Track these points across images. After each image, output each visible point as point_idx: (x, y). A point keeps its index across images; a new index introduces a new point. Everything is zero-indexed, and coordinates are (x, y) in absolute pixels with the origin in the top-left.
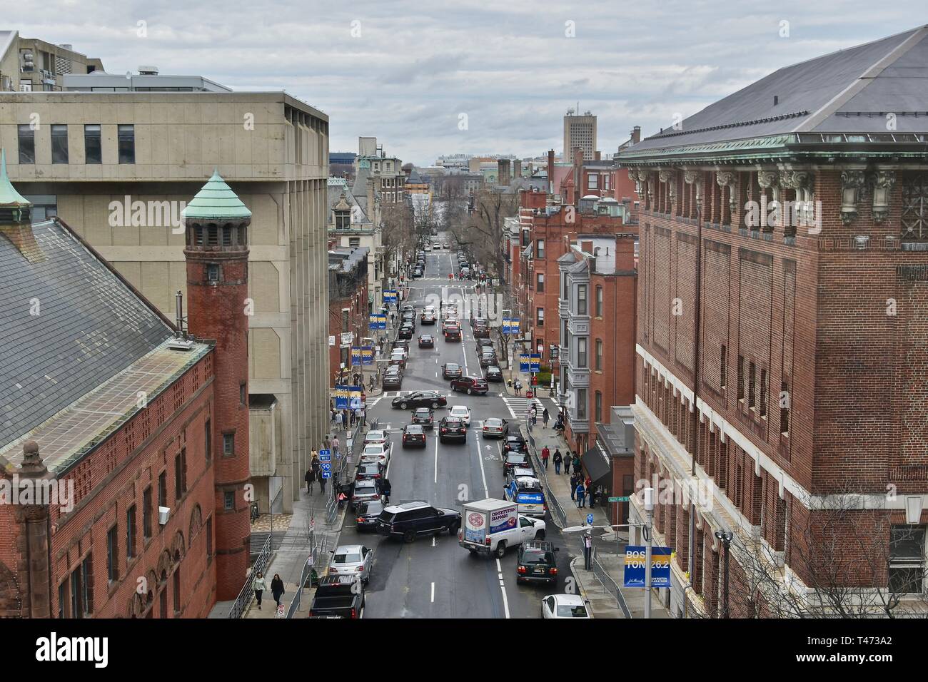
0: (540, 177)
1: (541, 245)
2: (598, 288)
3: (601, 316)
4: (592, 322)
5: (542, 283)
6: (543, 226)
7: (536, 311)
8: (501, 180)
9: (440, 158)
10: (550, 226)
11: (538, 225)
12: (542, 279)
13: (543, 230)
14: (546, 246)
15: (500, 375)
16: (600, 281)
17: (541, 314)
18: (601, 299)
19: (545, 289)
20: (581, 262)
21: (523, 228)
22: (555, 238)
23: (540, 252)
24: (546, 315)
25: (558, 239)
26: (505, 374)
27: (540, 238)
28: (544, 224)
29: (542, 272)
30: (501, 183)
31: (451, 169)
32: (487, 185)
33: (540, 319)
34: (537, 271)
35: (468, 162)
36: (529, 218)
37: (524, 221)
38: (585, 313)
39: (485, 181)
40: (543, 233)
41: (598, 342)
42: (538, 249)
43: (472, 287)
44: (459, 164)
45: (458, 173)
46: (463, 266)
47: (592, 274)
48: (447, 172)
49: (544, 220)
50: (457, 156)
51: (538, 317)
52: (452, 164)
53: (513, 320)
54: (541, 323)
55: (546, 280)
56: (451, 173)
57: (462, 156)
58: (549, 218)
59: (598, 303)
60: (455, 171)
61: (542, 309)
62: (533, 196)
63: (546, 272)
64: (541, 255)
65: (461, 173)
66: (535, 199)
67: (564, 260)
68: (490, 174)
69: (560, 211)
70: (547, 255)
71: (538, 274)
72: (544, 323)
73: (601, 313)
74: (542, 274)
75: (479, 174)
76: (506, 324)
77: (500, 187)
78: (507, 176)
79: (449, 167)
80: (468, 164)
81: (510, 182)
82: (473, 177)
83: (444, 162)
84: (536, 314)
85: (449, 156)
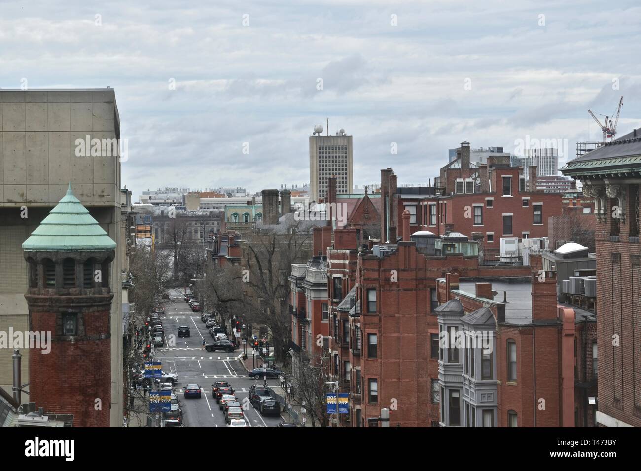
1: (373, 297)
2: (510, 343)
3: (515, 380)
4: (501, 390)
5: (375, 346)
6: (373, 270)
7: (367, 383)
8: (267, 216)
9: (144, 193)
10: (384, 271)
11: (368, 270)
12: (374, 340)
13: (375, 275)
14: (379, 296)
16: (513, 334)
17: (374, 386)
18: (514, 357)
19: (378, 353)
20: (482, 311)
21: (335, 276)
23: (371, 304)
24: (380, 387)
27: (370, 286)
28: (377, 267)
29: (374, 331)
30: (267, 220)
31: (162, 208)
32: (229, 226)
33: (373, 393)
34: (368, 330)
35: (184, 197)
36: (342, 261)
37: (334, 266)
38: (491, 377)
39: (226, 221)
40: (375, 280)
41: (512, 414)
42: (368, 302)
43: (236, 359)
44: (170, 201)
45: (172, 212)
46: (217, 331)
47: (500, 325)
48: (158, 211)
49: (376, 263)
50: (167, 190)
51: (370, 391)
52: (162, 201)
53: (340, 396)
54: (374, 398)
55: (380, 342)
56: (162, 212)
57: (174, 190)
58: (383, 259)
59: (510, 363)
60: (167, 210)
61: (375, 380)
62: (339, 235)
63: (380, 332)
64: (373, 308)
65: (176, 212)
66: (341, 237)
67: (446, 310)
68: (233, 211)
69: (397, 250)
70: (380, 308)
71: (369, 334)
72: (379, 399)
73: (515, 376)
74: (375, 334)
75: (200, 214)
76: (331, 400)
77: (267, 226)
78: (274, 212)
79: (158, 204)
80: (184, 200)
81: (278, 220)
82: (192, 217)
83: (150, 198)
84: (367, 387)
85: (156, 190)
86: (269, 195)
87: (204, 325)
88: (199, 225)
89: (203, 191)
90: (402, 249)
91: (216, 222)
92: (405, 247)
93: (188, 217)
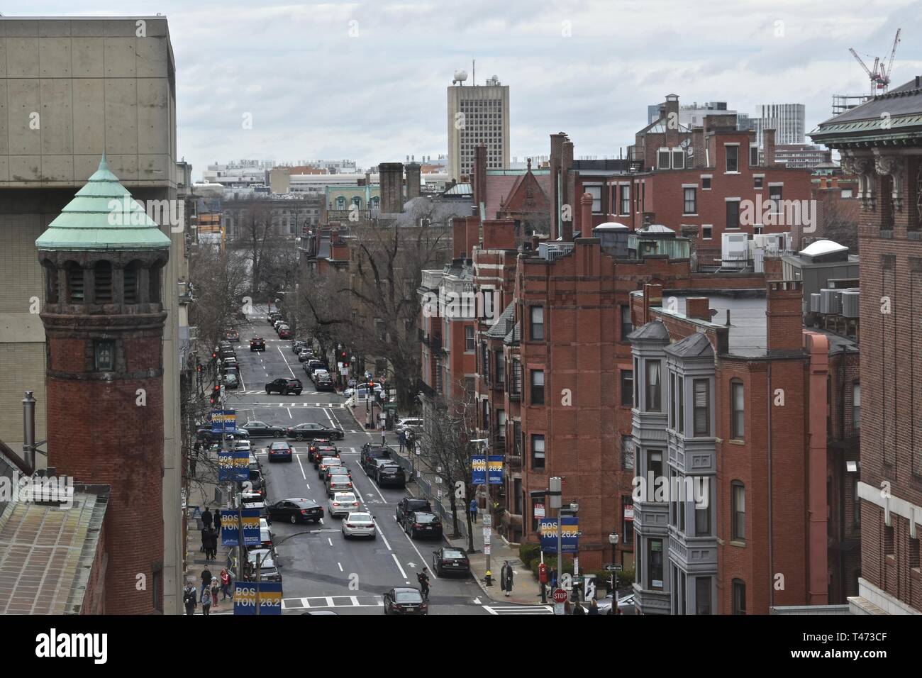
0: (459, 196)
1: (538, 317)
2: (735, 383)
3: (742, 438)
4: (722, 451)
5: (541, 388)
6: (540, 279)
7: (529, 441)
8: (387, 201)
9: (210, 168)
10: (555, 280)
11: (531, 279)
12: (540, 379)
13: (542, 286)
14: (547, 317)
15: (464, 563)
16: (740, 371)
17: (540, 446)
18: (741, 404)
19: (546, 399)
20: (695, 338)
22: (564, 302)
23: (535, 328)
24: (548, 448)
25: (570, 304)
26: (475, 562)
27: (534, 302)
28: (544, 275)
29: (540, 366)
30: (387, 206)
31: (235, 189)
32: (331, 215)
33: (538, 456)
34: (532, 366)
35: (267, 174)
36: (494, 266)
37: (483, 272)
38: (707, 433)
39: (328, 208)
40: (541, 293)
41: (736, 486)
42: (532, 324)
43: (342, 406)
44: (248, 179)
45: (251, 195)
46: (314, 367)
47: (721, 359)
48: (229, 194)
49: (544, 268)
50: (243, 164)
51: (533, 452)
52: (236, 179)
53: (491, 459)
54: (539, 463)
55: (548, 382)
56: (236, 195)
57: (252, 164)
58: (553, 264)
59: (734, 413)
60: (245, 192)
61: (541, 437)
63: (548, 367)
64: (538, 334)
65: (257, 194)
66: (493, 232)
67: (645, 336)
68: (338, 194)
69: (574, 251)
70: (549, 334)
71: (533, 371)
72: (546, 463)
73: (741, 432)
74: (541, 371)
75: (290, 198)
76: (479, 465)
77: (386, 216)
78: (397, 195)
79: (230, 184)
80: (268, 178)
81: (402, 206)
82: (280, 202)
83: (219, 175)
84: (529, 446)
85: (227, 164)
86: (389, 171)
87: (297, 357)
88: (288, 213)
89: (295, 164)
90: (581, 248)
91: (313, 210)
92: (585, 246)
93: (272, 202)
